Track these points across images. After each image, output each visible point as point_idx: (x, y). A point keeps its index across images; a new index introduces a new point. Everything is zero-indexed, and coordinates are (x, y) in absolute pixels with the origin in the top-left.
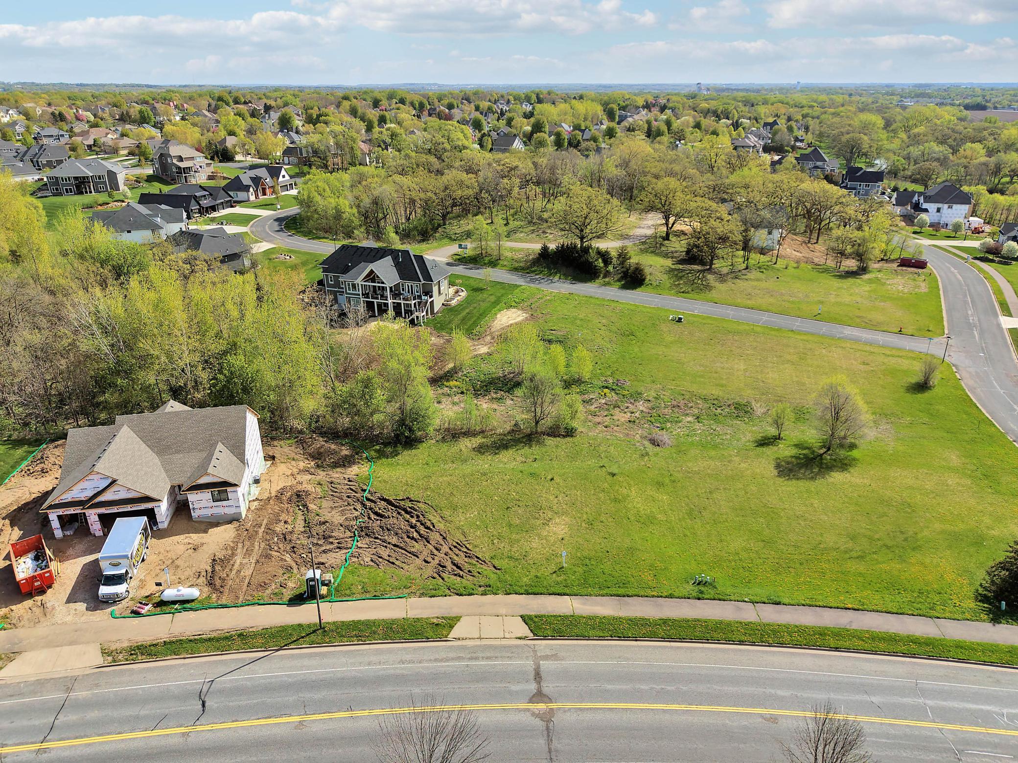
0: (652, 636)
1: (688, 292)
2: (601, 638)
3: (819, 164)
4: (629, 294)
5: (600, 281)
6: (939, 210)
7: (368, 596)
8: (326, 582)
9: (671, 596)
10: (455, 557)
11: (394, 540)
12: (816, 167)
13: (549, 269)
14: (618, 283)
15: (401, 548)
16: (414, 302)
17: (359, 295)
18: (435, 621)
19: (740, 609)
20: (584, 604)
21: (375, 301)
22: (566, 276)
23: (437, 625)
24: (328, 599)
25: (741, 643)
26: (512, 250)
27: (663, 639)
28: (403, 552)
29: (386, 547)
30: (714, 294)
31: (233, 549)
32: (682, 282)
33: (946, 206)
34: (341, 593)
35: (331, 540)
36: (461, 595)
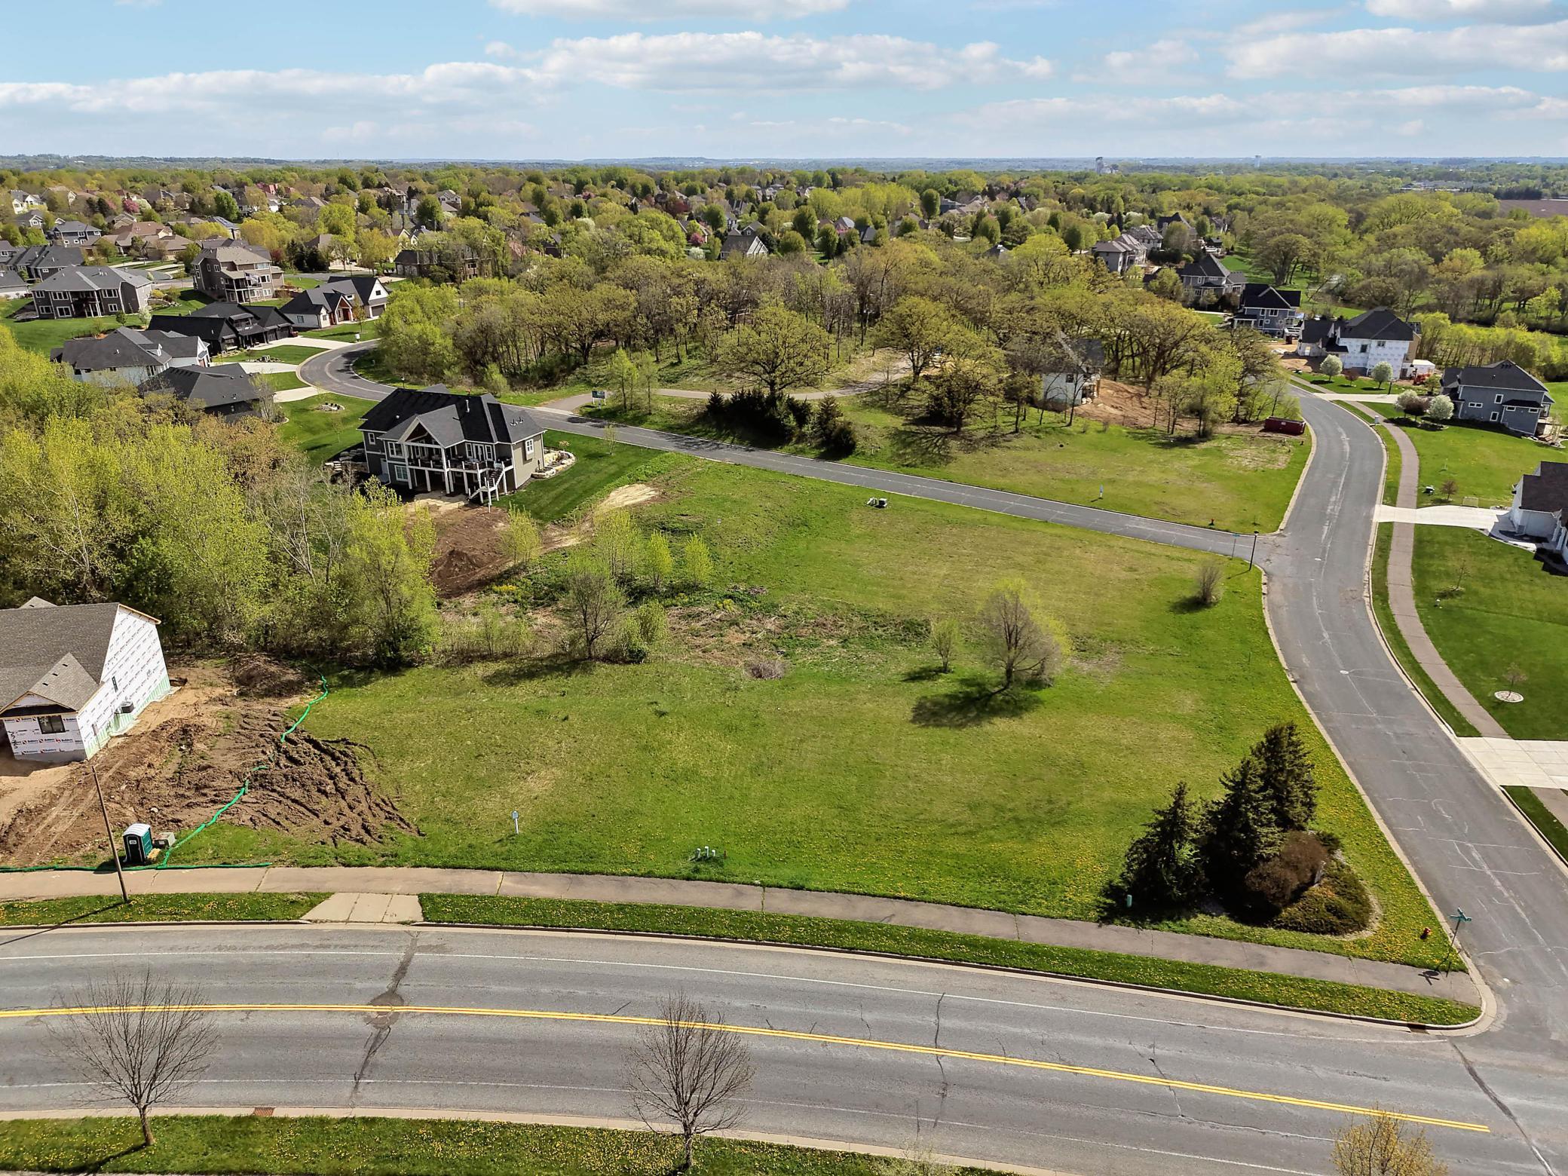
0: (595, 926)
1: (915, 466)
2: (518, 926)
3: (1212, 279)
4: (828, 466)
5: (791, 447)
6: (1364, 349)
7: (215, 863)
8: (161, 843)
9: (649, 875)
10: (370, 819)
11: (297, 794)
12: (1208, 284)
13: (719, 428)
14: (816, 451)
15: (301, 804)
16: (481, 471)
17: (404, 460)
18: (293, 898)
19: (740, 894)
20: (518, 883)
21: (426, 469)
22: (741, 440)
23: (293, 902)
24: (155, 865)
25: (718, 938)
26: (671, 400)
27: (608, 930)
28: (302, 809)
29: (280, 802)
30: (952, 469)
31: (54, 797)
32: (909, 450)
33: (1374, 343)
34: (179, 859)
35: (205, 791)
36: (349, 866)
